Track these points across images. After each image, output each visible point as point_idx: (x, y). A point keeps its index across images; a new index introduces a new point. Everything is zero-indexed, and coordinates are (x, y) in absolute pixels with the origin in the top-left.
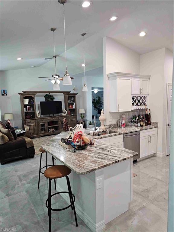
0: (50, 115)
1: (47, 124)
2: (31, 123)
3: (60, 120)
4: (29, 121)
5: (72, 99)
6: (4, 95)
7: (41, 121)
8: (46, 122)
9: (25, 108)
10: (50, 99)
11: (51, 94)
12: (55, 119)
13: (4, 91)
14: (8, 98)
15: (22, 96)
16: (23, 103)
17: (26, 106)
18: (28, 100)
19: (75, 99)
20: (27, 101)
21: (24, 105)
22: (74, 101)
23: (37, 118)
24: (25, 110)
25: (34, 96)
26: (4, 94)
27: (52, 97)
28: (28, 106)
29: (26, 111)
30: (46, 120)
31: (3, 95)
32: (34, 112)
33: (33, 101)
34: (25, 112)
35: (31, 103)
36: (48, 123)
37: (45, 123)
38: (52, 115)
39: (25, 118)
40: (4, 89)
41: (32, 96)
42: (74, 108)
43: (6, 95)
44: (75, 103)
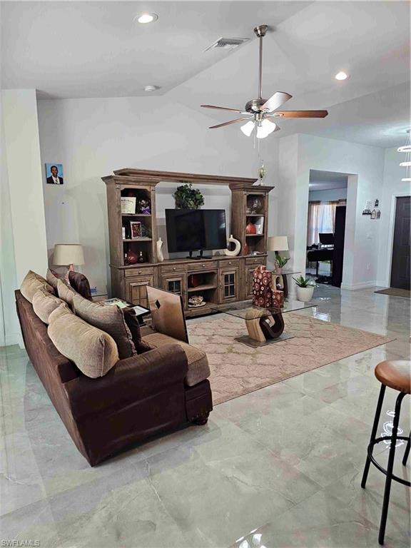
0: (191, 254)
1: (186, 282)
2: (138, 279)
3: (221, 270)
4: (136, 272)
5: (255, 205)
6: (53, 183)
7: (170, 271)
8: (182, 276)
9: (124, 229)
10: (192, 202)
11: (195, 186)
12: (208, 266)
13: (54, 169)
14: (68, 192)
15: (118, 186)
16: (120, 211)
17: (126, 220)
18: (134, 199)
19: (263, 203)
20: (130, 206)
21: (123, 217)
22: (262, 210)
23: (159, 261)
24: (124, 235)
25: (152, 188)
26: (54, 179)
27: (198, 196)
28: (132, 223)
29: (126, 238)
30: (184, 270)
31: (50, 181)
32: (152, 241)
33: (149, 204)
34: (124, 243)
35: (141, 212)
36: (189, 278)
37: (180, 279)
38: (196, 253)
39: (123, 263)
40: (55, 162)
41: (147, 188)
42: (259, 232)
43: (62, 182)
44: (262, 218)
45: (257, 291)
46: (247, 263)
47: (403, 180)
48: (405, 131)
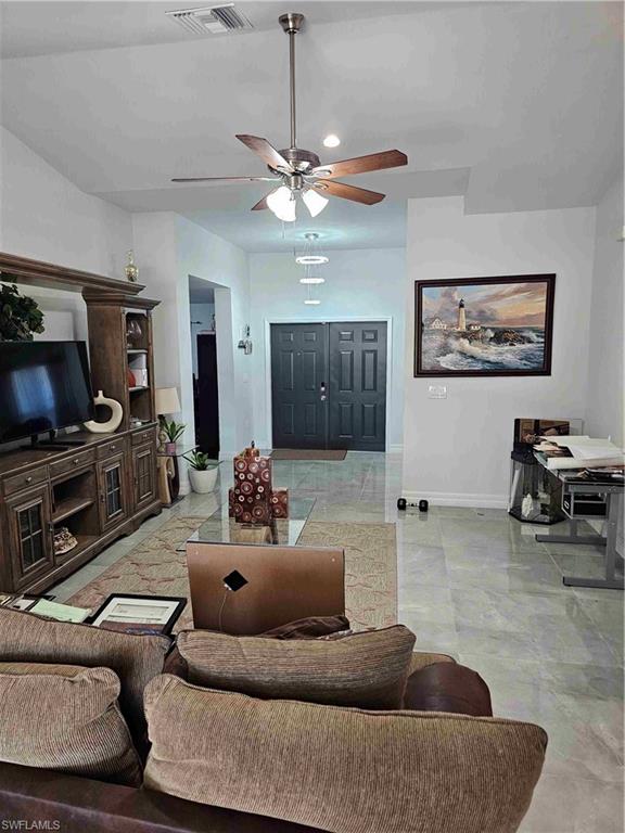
0: (34, 439)
1: (49, 504)
3: (100, 465)
7: (20, 488)
8: (42, 493)
10: (26, 326)
12: (84, 462)
19: (146, 330)
27: (33, 312)
30: (43, 481)
37: (39, 500)
42: (144, 383)
44: (144, 357)
45: (246, 497)
46: (134, 442)
47: (307, 302)
48: (303, 235)
